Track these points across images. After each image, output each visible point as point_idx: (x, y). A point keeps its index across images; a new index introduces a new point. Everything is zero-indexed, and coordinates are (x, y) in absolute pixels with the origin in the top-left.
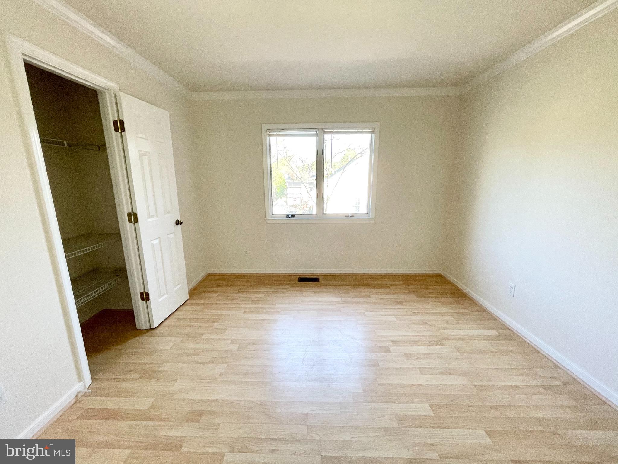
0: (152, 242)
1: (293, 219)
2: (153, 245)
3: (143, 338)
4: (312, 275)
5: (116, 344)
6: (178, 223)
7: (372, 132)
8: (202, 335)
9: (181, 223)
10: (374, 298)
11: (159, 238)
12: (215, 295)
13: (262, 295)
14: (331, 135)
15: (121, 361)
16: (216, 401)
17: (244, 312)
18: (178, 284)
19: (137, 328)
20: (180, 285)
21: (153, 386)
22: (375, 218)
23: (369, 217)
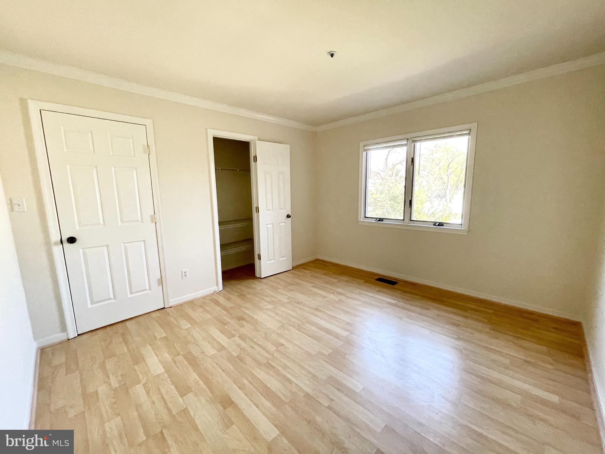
0: (267, 225)
1: (382, 223)
2: (268, 228)
3: (255, 282)
4: (393, 279)
5: (242, 279)
6: (288, 216)
7: (469, 134)
8: (278, 289)
9: (290, 217)
10: (434, 312)
11: (273, 224)
12: (308, 272)
13: (336, 280)
14: (420, 143)
15: (238, 286)
16: (253, 318)
17: (313, 286)
18: (284, 257)
19: (256, 275)
20: (285, 258)
21: (239, 301)
22: (468, 229)
23: (462, 228)
